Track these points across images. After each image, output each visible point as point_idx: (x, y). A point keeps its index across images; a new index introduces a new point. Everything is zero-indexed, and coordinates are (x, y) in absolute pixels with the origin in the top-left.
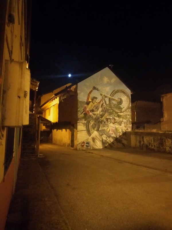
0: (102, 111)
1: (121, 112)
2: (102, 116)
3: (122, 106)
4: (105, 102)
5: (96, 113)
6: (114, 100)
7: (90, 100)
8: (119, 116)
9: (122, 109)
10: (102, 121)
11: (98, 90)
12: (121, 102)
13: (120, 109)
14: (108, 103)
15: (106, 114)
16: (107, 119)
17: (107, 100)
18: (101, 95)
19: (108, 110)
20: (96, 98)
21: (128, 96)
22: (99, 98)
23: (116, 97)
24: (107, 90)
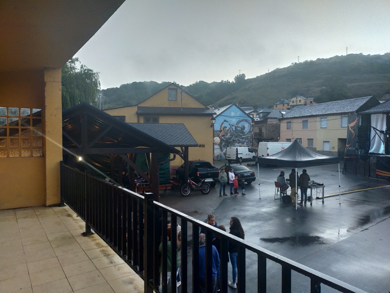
0: (230, 135)
1: (244, 135)
2: (230, 139)
3: (244, 131)
4: (232, 129)
5: (226, 137)
6: (238, 127)
7: (222, 129)
8: (242, 138)
10: (230, 142)
11: (227, 121)
12: (244, 128)
13: (243, 133)
14: (234, 130)
16: (234, 141)
17: (234, 128)
18: (230, 125)
19: (235, 134)
20: (226, 127)
21: (249, 123)
22: (228, 127)
23: (240, 125)
24: (234, 121)
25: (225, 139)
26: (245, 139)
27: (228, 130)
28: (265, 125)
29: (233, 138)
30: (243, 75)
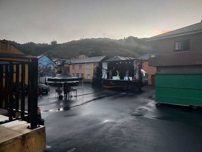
0: (43, 71)
1: (51, 71)
2: (43, 73)
3: (51, 69)
4: (44, 68)
5: (40, 72)
6: (47, 67)
8: (50, 73)
9: (51, 70)
10: (43, 75)
11: (41, 64)
12: (51, 68)
13: (50, 70)
14: (45, 68)
15: (45, 72)
16: (45, 74)
17: (45, 67)
18: (42, 65)
20: (40, 67)
21: (54, 65)
22: (42, 67)
23: (49, 66)
24: (45, 64)
25: (40, 73)
26: (51, 73)
27: (42, 68)
28: (63, 67)
29: (45, 73)
30: (56, 42)
